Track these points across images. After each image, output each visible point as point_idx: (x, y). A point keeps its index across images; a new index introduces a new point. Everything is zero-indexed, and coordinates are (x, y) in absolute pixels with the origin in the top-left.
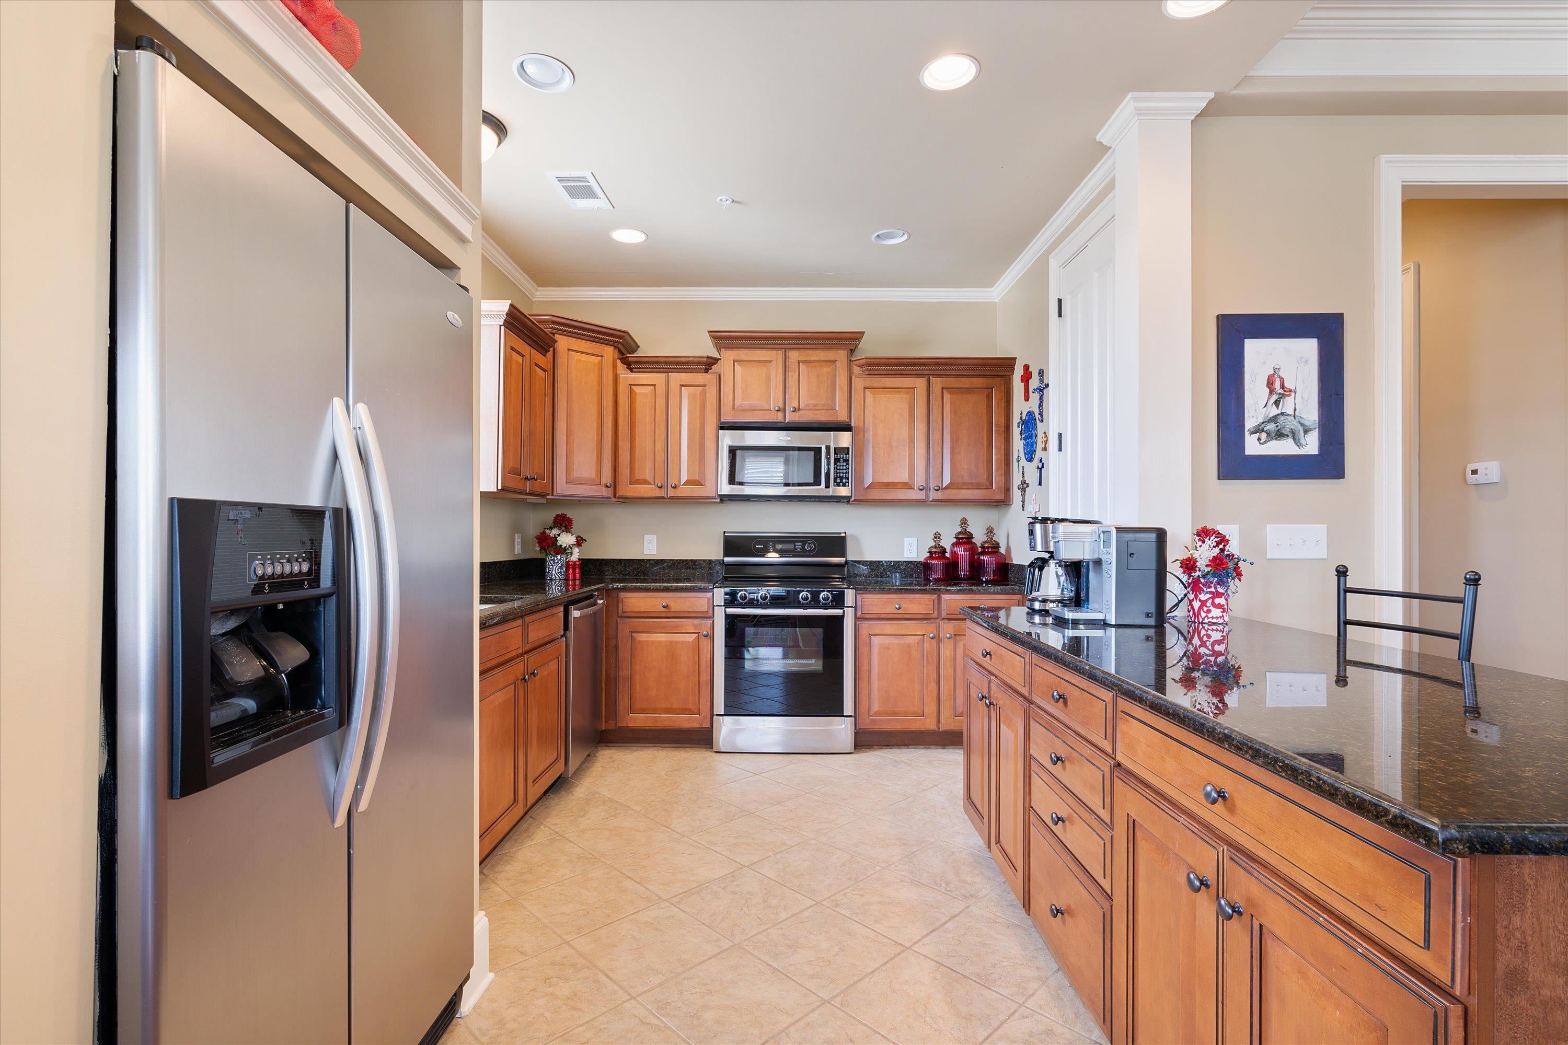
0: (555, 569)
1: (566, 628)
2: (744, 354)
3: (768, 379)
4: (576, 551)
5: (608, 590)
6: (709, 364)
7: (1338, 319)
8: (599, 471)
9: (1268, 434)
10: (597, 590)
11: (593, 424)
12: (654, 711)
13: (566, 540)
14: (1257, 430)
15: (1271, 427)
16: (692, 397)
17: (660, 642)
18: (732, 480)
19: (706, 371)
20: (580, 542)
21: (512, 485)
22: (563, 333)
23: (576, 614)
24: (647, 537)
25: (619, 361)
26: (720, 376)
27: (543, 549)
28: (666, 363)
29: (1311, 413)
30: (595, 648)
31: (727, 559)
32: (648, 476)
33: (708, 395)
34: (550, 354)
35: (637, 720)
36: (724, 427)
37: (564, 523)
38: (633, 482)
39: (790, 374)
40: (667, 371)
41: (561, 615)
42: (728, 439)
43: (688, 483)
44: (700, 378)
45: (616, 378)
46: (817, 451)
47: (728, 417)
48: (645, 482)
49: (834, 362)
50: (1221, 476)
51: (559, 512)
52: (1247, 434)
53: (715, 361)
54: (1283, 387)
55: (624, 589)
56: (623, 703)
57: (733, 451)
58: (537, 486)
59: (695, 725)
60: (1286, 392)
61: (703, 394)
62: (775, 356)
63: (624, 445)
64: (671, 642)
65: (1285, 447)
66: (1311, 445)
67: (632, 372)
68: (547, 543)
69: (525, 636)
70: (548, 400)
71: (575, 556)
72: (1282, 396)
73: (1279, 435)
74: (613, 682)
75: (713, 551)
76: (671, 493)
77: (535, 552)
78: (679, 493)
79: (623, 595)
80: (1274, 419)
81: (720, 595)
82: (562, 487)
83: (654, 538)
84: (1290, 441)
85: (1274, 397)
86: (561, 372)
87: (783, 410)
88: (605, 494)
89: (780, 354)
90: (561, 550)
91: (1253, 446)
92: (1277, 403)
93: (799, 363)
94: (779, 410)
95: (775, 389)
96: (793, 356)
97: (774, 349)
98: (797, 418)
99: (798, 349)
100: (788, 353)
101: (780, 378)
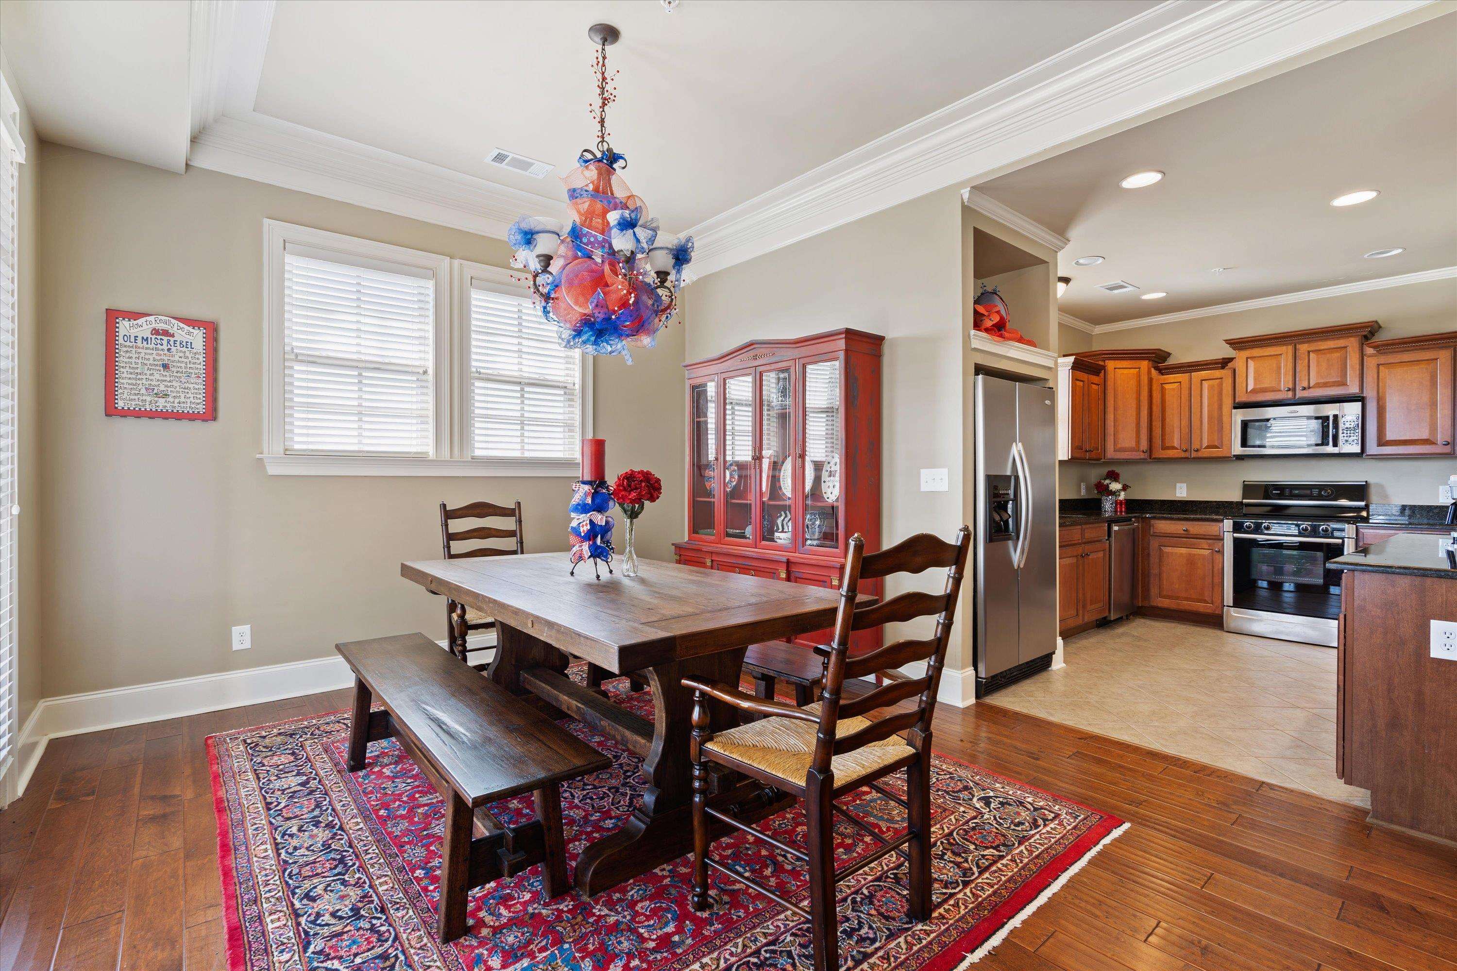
0: (1108, 505)
1: (1109, 535)
2: (1256, 352)
3: (1279, 368)
4: (1123, 493)
5: (1142, 518)
6: (1224, 363)
8: (1138, 442)
10: (1135, 517)
11: (1132, 412)
12: (1178, 598)
13: (1115, 486)
16: (1211, 388)
17: (1181, 554)
18: (1244, 444)
19: (1223, 368)
20: (1125, 488)
21: (1077, 455)
22: (1110, 359)
23: (1116, 528)
24: (1178, 485)
25: (1153, 370)
26: (1235, 370)
27: (1099, 492)
28: (1189, 366)
30: (1134, 556)
31: (1244, 501)
32: (1176, 444)
33: (1224, 385)
34: (1102, 374)
35: (1164, 603)
36: (1236, 407)
37: (1114, 476)
38: (1164, 448)
39: (1299, 362)
40: (1190, 372)
41: (1106, 528)
42: (1239, 416)
43: (1208, 447)
44: (1217, 373)
45: (1150, 380)
46: (1325, 419)
47: (1242, 398)
48: (1174, 448)
49: (1346, 347)
51: (1110, 469)
53: (1231, 360)
55: (1154, 518)
56: (1154, 591)
57: (1245, 425)
58: (1093, 455)
59: (1209, 611)
61: (1220, 385)
62: (1286, 351)
63: (1157, 424)
64: (1190, 554)
67: (1162, 374)
68: (1104, 490)
69: (1083, 534)
70: (1101, 402)
71: (1122, 496)
74: (1146, 575)
75: (1234, 495)
76: (1194, 455)
77: (1094, 494)
78: (1200, 454)
79: (1153, 522)
81: (1228, 524)
82: (1110, 453)
83: (1184, 485)
86: (1110, 384)
87: (1294, 390)
88: (1142, 457)
89: (1290, 348)
90: (1113, 493)
93: (1309, 352)
94: (1289, 390)
95: (1285, 374)
96: (1303, 348)
97: (1284, 345)
98: (1306, 394)
99: (1308, 342)
100: (1298, 346)
101: (1290, 365)
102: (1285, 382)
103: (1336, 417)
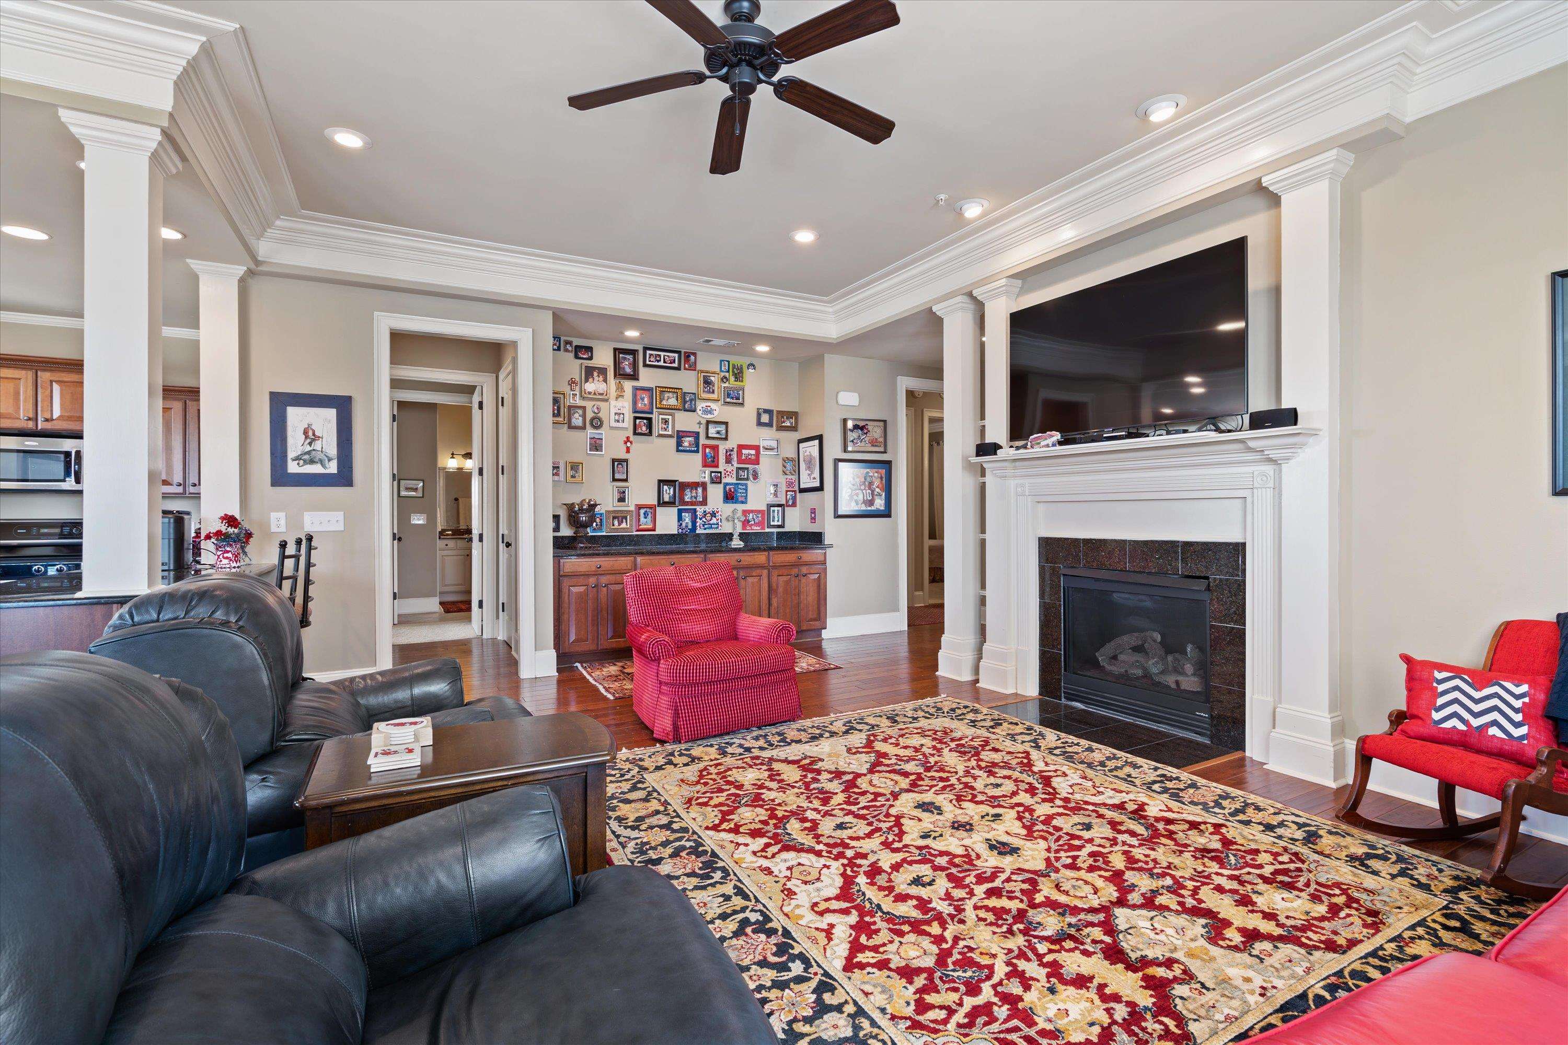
3: (17, 394)
7: (349, 399)
9: (305, 461)
14: (297, 459)
15: (306, 457)
29: (333, 451)
39: (40, 390)
46: (67, 454)
50: (273, 484)
52: (289, 461)
54: (314, 434)
60: (316, 438)
62: (25, 377)
65: (316, 469)
66: (333, 468)
72: (313, 440)
73: (312, 462)
80: (309, 453)
84: (319, 465)
85: (308, 441)
87: (35, 419)
91: (293, 468)
92: (310, 444)
93: (51, 382)
94: (29, 419)
95: (25, 400)
96: (44, 376)
97: (23, 369)
98: (48, 426)
99: (51, 371)
100: (39, 373)
101: (31, 392)
102: (25, 411)
103: (78, 453)
